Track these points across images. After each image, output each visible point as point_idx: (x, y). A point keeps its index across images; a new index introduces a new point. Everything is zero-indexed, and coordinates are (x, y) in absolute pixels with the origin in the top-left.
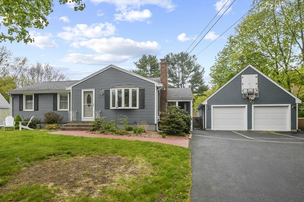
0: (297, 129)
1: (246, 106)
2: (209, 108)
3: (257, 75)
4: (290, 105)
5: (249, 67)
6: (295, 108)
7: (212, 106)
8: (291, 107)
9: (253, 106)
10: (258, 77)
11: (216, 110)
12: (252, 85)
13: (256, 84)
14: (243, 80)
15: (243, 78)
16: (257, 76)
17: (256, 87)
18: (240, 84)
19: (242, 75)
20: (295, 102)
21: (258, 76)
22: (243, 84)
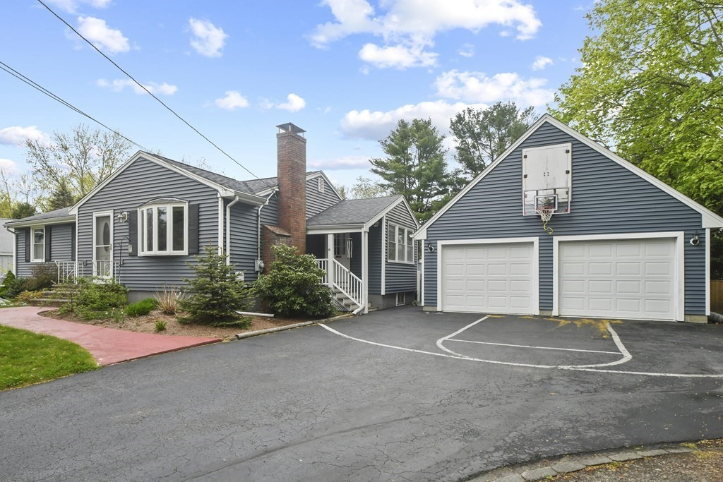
0: (708, 313)
1: (536, 240)
2: (431, 249)
3: (569, 146)
4: (680, 235)
5: (546, 122)
6: (700, 244)
7: (440, 243)
8: (686, 242)
9: (556, 239)
10: (573, 152)
11: (451, 254)
12: (554, 178)
13: (568, 172)
14: (527, 166)
15: (526, 157)
16: (570, 149)
17: (567, 182)
18: (518, 177)
19: (524, 150)
20: (701, 226)
21: (573, 148)
22: (526, 176)
